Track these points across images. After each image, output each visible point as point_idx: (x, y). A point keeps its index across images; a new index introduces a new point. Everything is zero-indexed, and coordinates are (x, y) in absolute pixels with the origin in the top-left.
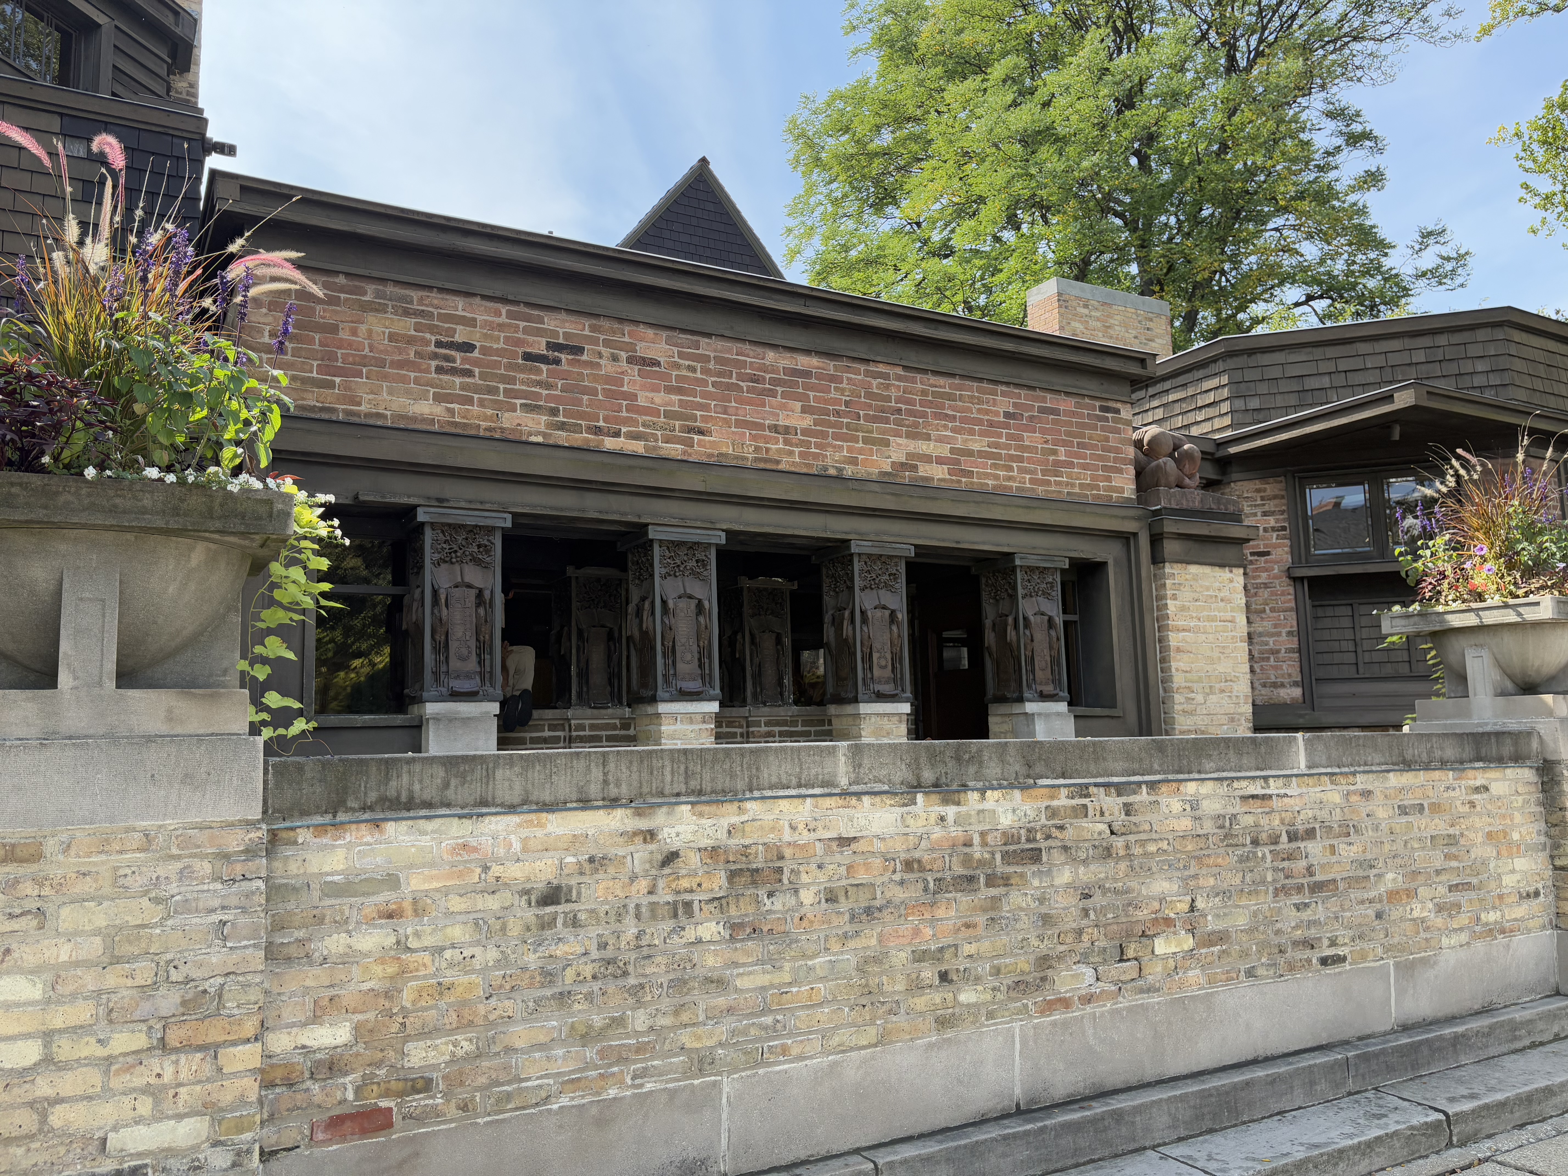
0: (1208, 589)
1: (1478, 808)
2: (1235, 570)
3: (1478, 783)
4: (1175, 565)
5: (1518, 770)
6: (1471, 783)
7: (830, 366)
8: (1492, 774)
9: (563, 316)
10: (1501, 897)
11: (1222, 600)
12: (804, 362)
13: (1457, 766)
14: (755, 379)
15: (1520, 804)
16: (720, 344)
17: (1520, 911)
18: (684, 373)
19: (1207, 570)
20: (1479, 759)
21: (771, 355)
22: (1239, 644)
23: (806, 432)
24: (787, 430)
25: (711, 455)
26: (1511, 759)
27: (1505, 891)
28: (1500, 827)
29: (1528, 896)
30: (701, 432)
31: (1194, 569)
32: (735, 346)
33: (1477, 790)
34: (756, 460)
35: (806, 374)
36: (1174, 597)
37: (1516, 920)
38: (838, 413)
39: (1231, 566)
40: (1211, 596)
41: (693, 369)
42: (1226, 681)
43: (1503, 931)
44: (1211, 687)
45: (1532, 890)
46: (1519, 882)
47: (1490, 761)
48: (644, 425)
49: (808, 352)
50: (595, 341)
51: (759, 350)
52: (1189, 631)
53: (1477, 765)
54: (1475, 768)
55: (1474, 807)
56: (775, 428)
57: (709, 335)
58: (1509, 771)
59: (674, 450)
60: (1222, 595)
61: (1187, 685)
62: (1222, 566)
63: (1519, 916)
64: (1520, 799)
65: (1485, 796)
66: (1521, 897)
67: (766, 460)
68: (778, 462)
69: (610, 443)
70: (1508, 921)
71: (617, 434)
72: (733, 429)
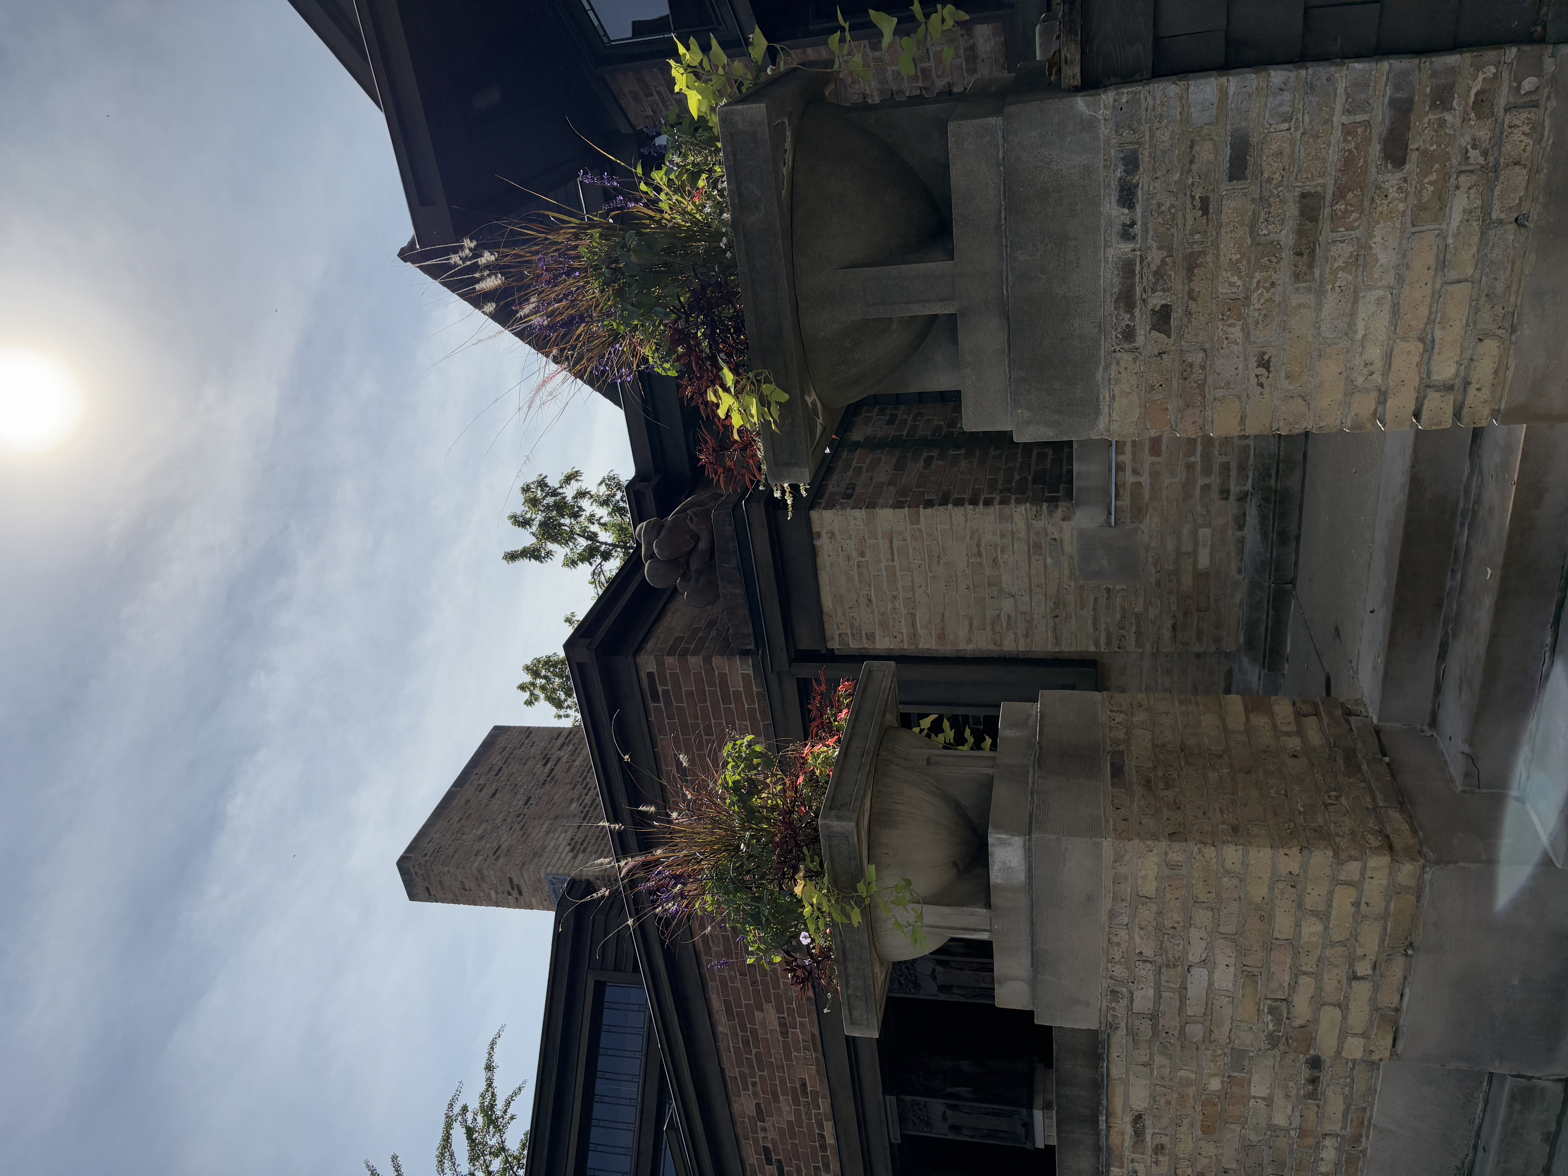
0: (850, 579)
1: (1165, 1140)
2: (816, 528)
3: (1129, 1129)
4: (828, 633)
5: (1115, 1052)
6: (1128, 1141)
7: (713, 986)
8: (1118, 1104)
9: (744, 1153)
10: (1303, 1133)
11: (862, 554)
12: (716, 1003)
13: (1103, 1157)
14: (746, 1043)
15: (1167, 1062)
16: (726, 1065)
17: (1335, 1104)
18: (759, 1089)
19: (824, 578)
20: (1095, 1122)
21: (720, 1029)
22: (923, 525)
23: (780, 1010)
24: (783, 1025)
25: (821, 1081)
26: (1096, 1067)
27: (1296, 1122)
28: (1198, 1108)
29: (1314, 1081)
30: (804, 1085)
31: (827, 602)
32: (724, 1055)
33: (1139, 1134)
34: (816, 1051)
35: (727, 1004)
36: (871, 637)
37: (1345, 1114)
38: (754, 983)
39: (811, 536)
40: (860, 574)
41: (754, 1084)
42: (979, 554)
43: (1357, 1139)
44: (990, 584)
45: (1306, 1073)
46: (1287, 1096)
47: (1099, 1103)
48: (811, 1119)
49: (707, 1002)
50: (756, 1140)
51: (720, 1037)
52: (913, 615)
53: (1103, 1126)
54: (1109, 1128)
55: (1162, 1147)
56: (785, 1034)
57: (722, 1071)
58: (1115, 1073)
59: (824, 1105)
60: (854, 554)
61: (988, 627)
62: (813, 553)
63: (1341, 1107)
64: (1159, 1060)
65: (1148, 1123)
66: (1312, 1096)
67: (814, 1044)
68: (813, 1035)
69: (830, 1140)
70: (1344, 1127)
71: (822, 1137)
72: (794, 1063)
